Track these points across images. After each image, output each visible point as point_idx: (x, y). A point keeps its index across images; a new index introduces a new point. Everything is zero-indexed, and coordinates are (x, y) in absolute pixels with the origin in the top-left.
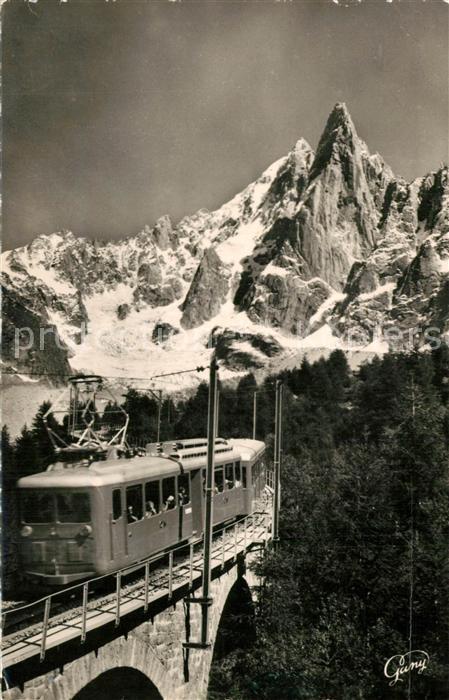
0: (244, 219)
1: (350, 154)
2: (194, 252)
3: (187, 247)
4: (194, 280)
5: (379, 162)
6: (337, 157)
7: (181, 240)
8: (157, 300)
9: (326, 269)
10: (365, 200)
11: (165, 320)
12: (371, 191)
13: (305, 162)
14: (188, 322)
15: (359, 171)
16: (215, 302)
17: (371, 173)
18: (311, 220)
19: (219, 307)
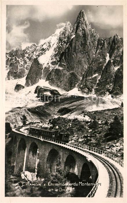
0: (48, 49)
1: (85, 28)
2: (30, 59)
3: (28, 58)
4: (30, 70)
5: (95, 31)
6: (81, 29)
7: (25, 55)
8: (16, 76)
9: (76, 68)
10: (90, 45)
11: (19, 83)
12: (92, 42)
13: (69, 30)
14: (27, 84)
15: (88, 34)
16: (37, 77)
17: (92, 35)
18: (71, 50)
19: (39, 80)
